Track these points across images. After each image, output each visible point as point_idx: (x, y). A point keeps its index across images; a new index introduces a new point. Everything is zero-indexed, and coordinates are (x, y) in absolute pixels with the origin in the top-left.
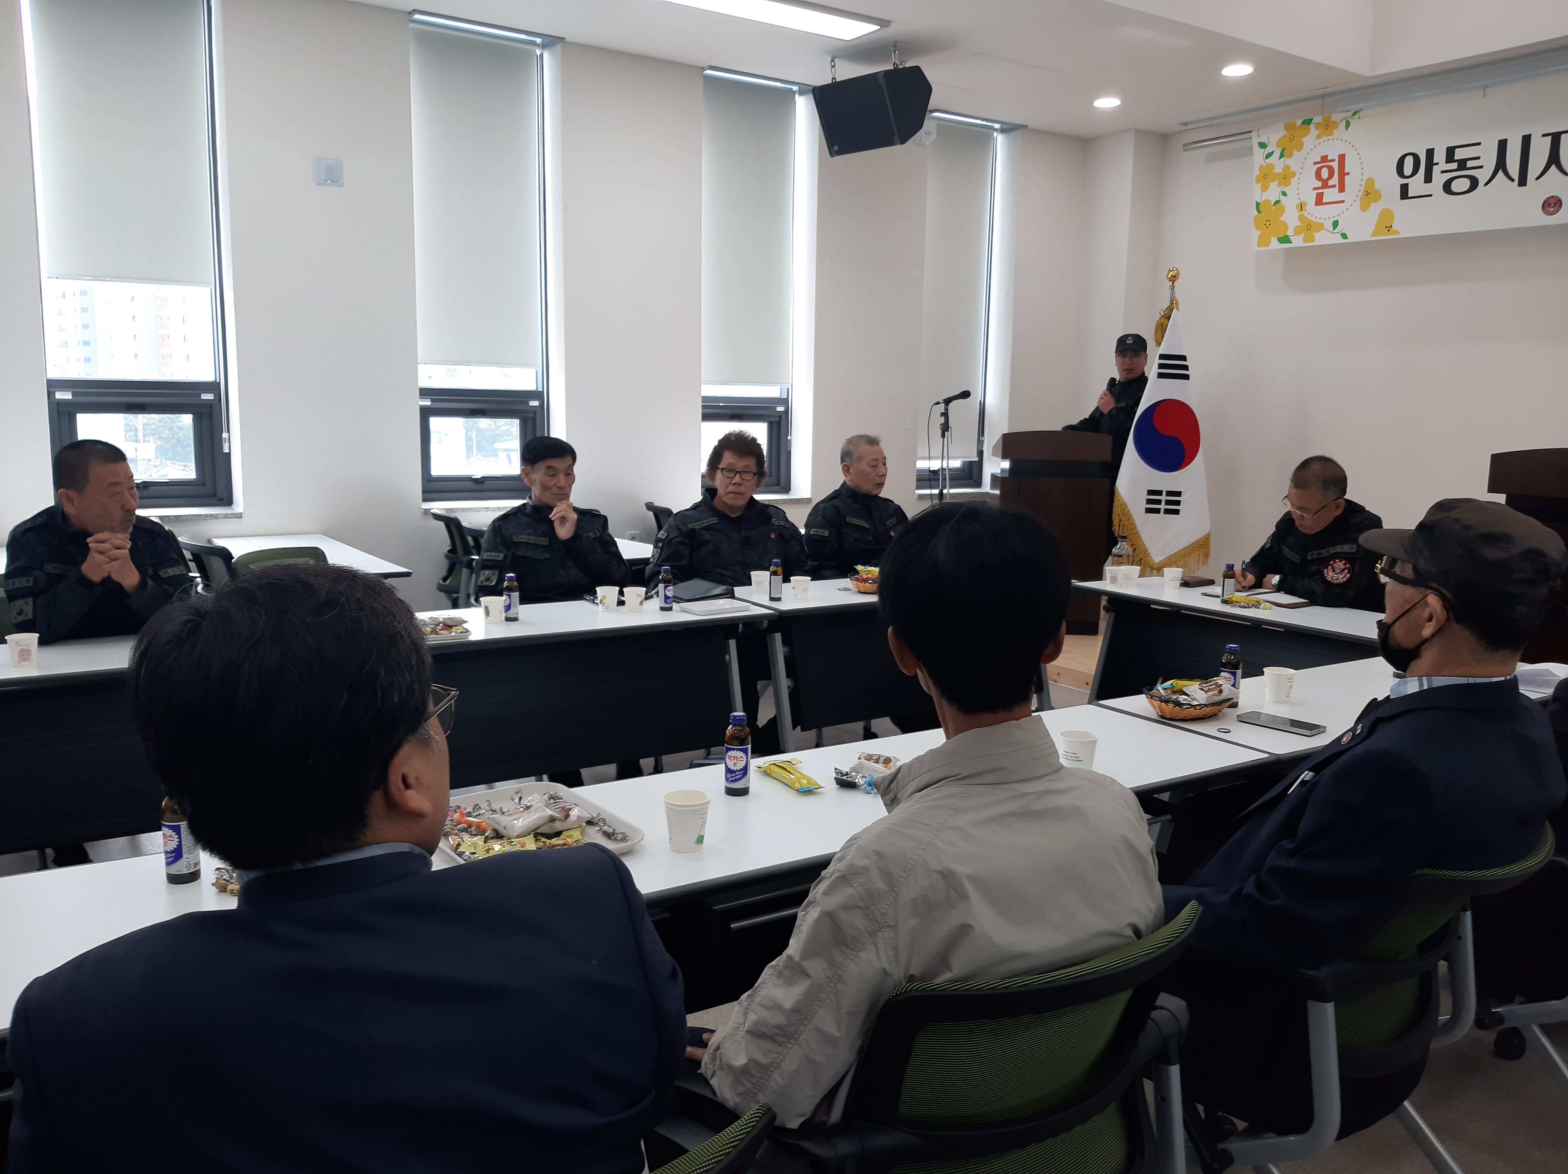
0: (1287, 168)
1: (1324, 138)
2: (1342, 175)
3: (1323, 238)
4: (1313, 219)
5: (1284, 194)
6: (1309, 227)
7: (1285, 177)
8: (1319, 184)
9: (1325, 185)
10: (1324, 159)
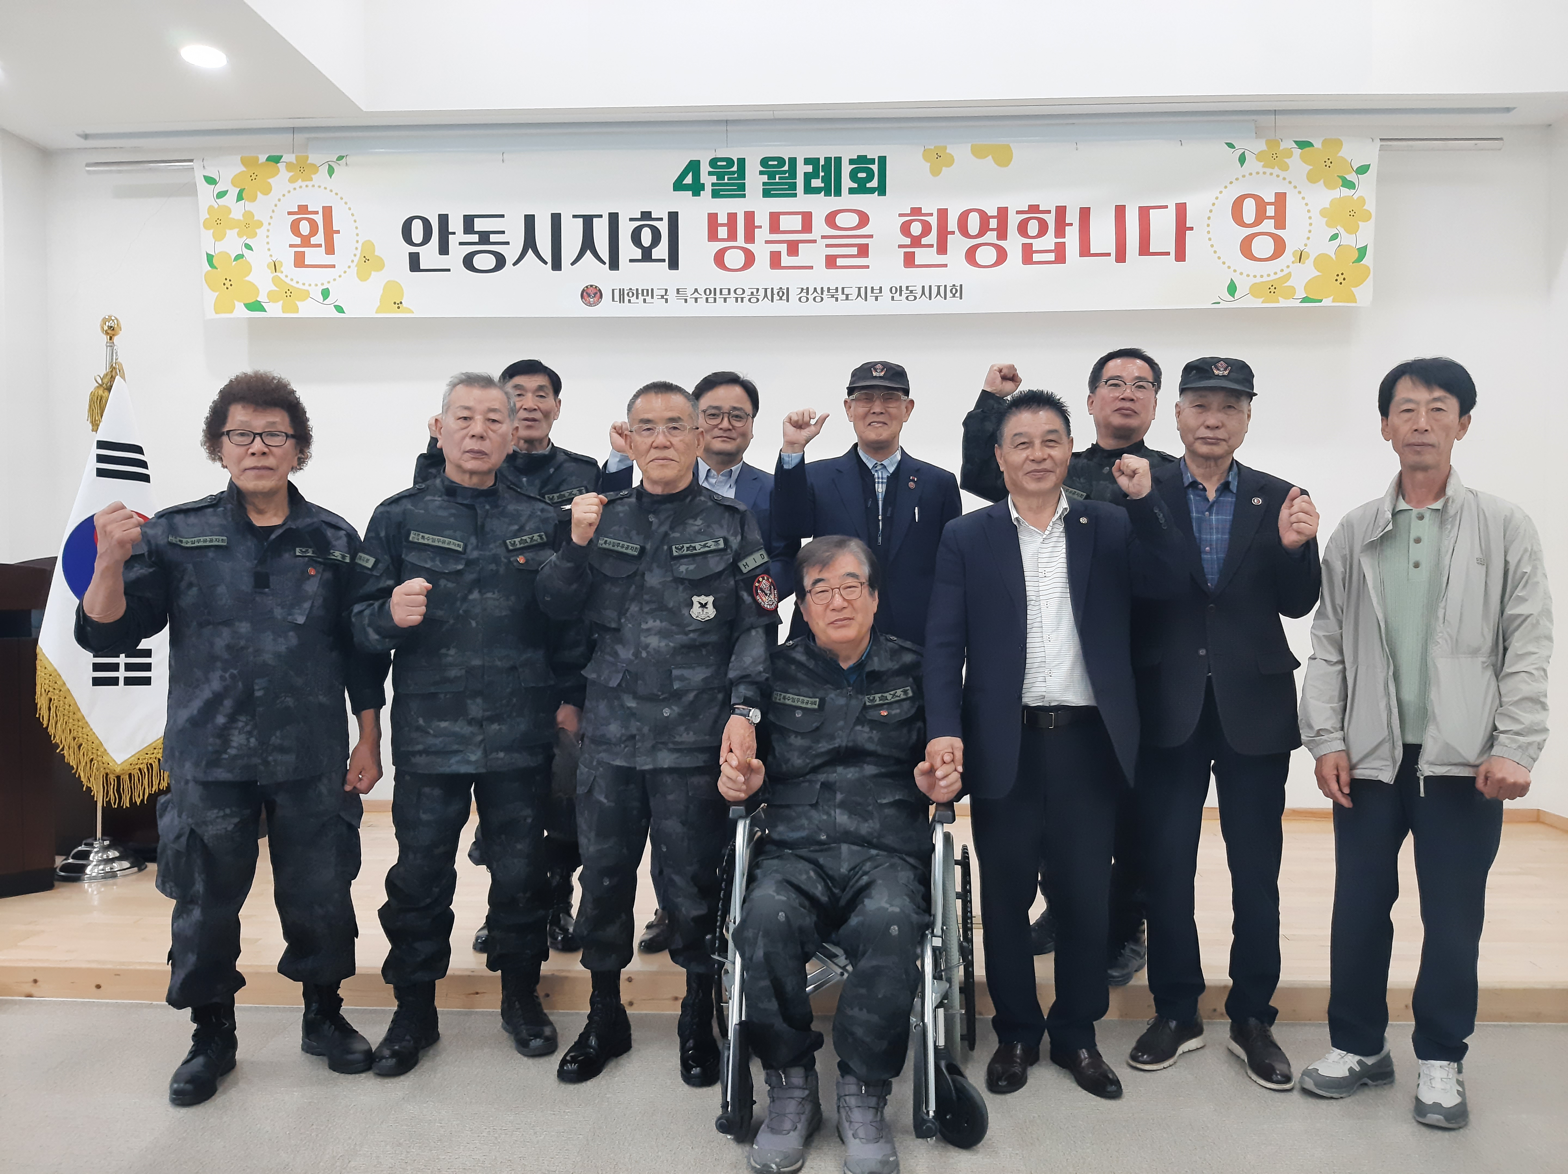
0: (248, 214)
1: (300, 182)
2: (330, 232)
3: (310, 309)
4: (293, 284)
5: (248, 247)
6: (289, 294)
7: (247, 226)
8: (298, 241)
9: (306, 242)
10: (303, 209)
